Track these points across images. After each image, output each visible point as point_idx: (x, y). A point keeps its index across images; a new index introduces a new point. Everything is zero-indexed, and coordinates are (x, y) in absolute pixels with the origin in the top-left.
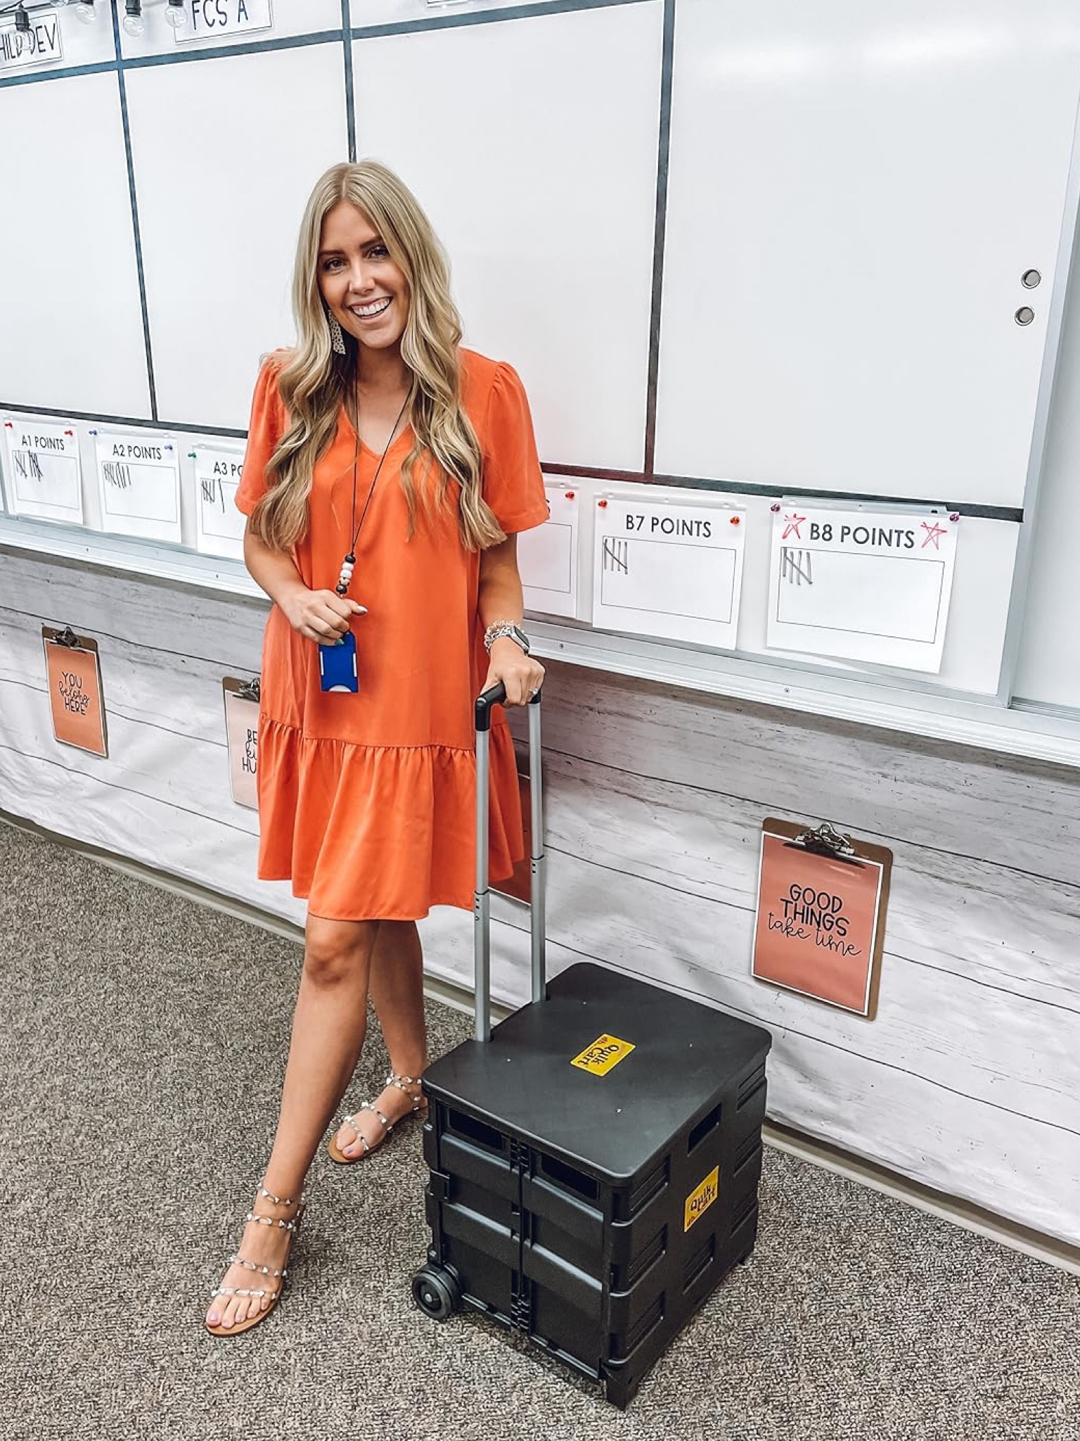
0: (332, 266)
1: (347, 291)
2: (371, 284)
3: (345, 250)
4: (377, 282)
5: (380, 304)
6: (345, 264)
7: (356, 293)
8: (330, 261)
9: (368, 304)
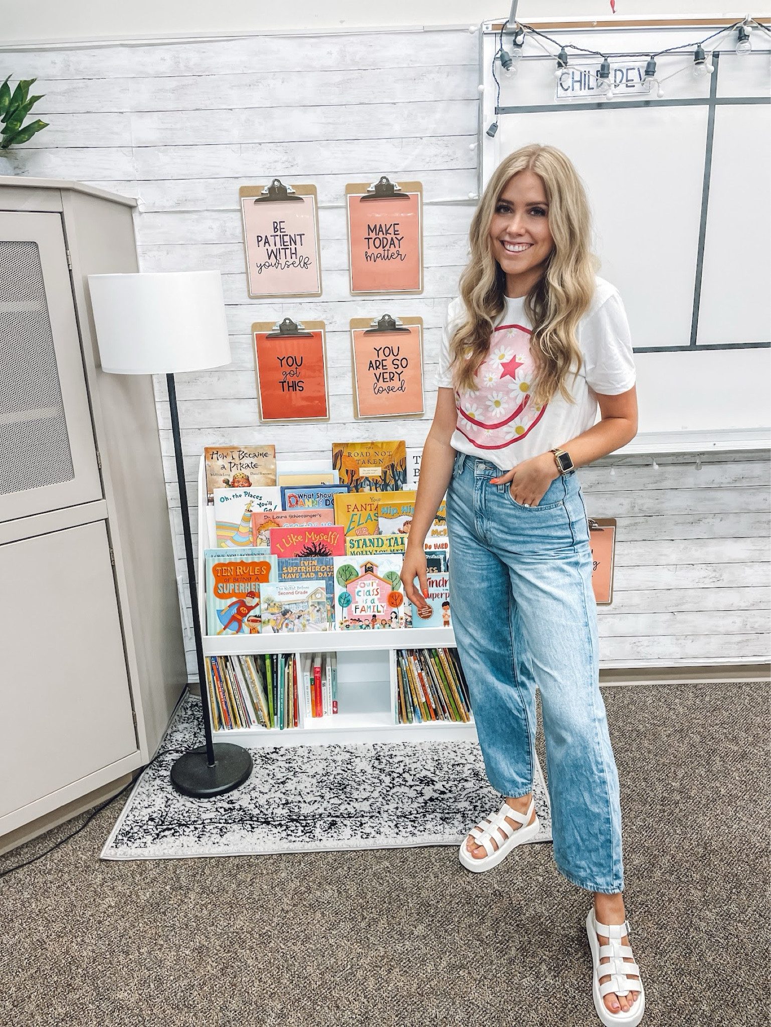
0: (502, 211)
1: (506, 229)
2: (522, 231)
3: (515, 203)
4: (527, 232)
5: (522, 246)
6: (511, 212)
7: (510, 234)
8: (504, 207)
9: (514, 244)
